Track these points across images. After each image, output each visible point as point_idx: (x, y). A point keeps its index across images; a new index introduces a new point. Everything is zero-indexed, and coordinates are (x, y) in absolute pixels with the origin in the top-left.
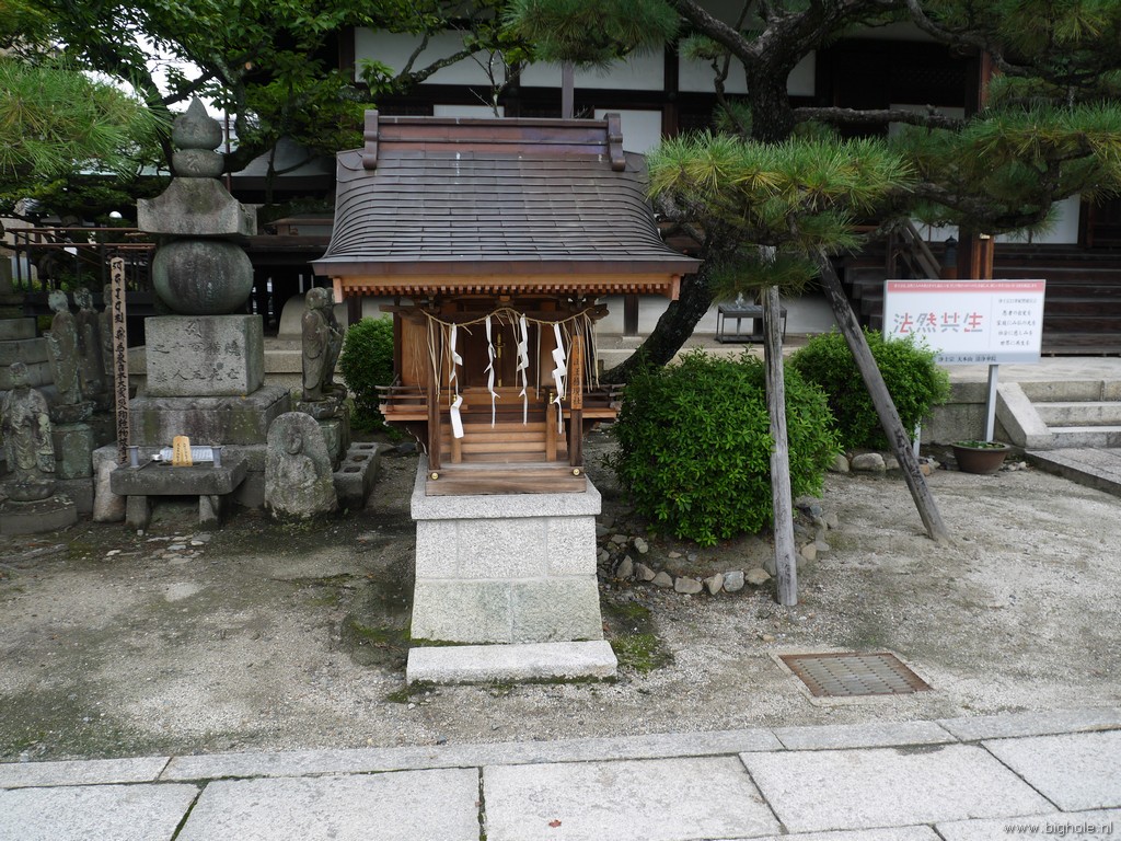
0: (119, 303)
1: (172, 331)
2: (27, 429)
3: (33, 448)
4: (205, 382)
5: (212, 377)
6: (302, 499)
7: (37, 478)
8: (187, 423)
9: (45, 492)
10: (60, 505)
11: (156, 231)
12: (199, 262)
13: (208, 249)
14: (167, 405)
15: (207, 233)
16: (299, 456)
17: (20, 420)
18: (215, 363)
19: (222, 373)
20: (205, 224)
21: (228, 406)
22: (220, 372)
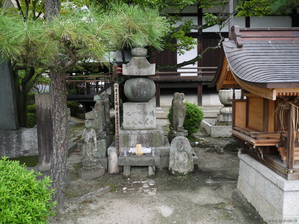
0: (117, 99)
1: (132, 108)
2: (90, 142)
3: (92, 149)
4: (142, 125)
5: (145, 123)
6: (184, 168)
7: (93, 159)
8: (138, 139)
9: (95, 164)
10: (100, 168)
11: (128, 74)
12: (142, 84)
13: (144, 80)
14: (131, 133)
15: (145, 75)
16: (182, 152)
17: (88, 139)
18: (146, 118)
19: (148, 122)
20: (144, 72)
21: (152, 133)
22: (147, 121)
